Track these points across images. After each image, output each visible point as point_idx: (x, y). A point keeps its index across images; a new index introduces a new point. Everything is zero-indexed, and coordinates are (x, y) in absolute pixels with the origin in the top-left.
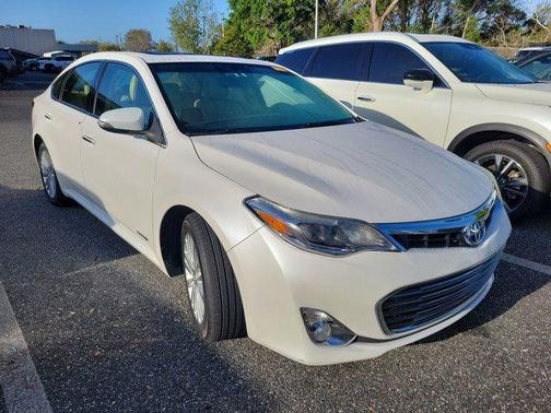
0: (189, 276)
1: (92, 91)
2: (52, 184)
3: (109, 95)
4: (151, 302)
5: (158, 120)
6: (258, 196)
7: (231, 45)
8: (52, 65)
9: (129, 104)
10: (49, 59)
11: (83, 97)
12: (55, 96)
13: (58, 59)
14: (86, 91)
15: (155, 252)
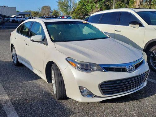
0: (53, 82)
1: (29, 30)
2: (16, 59)
3: (34, 31)
4: (43, 91)
5: (46, 38)
6: (69, 57)
7: (79, 11)
8: (14, 20)
9: (39, 34)
10: (13, 18)
11: (26, 32)
12: (18, 32)
13: (17, 18)
14: (27, 30)
15: (44, 76)
